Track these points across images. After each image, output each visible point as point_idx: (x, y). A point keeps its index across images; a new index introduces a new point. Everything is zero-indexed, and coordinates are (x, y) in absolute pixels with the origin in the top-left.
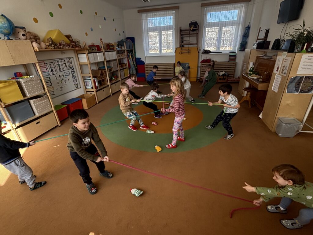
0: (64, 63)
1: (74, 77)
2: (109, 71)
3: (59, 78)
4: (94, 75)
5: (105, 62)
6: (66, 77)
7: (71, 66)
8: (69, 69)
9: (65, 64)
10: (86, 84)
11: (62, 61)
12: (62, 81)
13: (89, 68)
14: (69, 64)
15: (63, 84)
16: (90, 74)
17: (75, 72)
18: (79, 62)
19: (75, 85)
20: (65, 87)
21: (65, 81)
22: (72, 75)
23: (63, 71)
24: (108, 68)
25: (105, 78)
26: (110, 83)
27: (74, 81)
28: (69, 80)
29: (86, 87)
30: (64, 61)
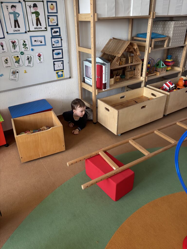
0: (33, 13)
2: (152, 46)
3: (13, 50)
4: (110, 52)
5: (151, 19)
6: (31, 48)
7: (54, 22)
8: (46, 30)
9: (34, 15)
10: (86, 71)
11: (28, 5)
12: (19, 57)
13: (91, 33)
14: (48, 16)
15: (20, 65)
16: (91, 49)
17: (61, 40)
18: (79, 14)
19: (55, 71)
20: (25, 73)
21: (29, 58)
22: (54, 45)
23: (26, 32)
24: (153, 39)
25: (138, 63)
26: (147, 76)
27: (54, 62)
28: (39, 57)
29: (84, 78)
30: (32, 7)
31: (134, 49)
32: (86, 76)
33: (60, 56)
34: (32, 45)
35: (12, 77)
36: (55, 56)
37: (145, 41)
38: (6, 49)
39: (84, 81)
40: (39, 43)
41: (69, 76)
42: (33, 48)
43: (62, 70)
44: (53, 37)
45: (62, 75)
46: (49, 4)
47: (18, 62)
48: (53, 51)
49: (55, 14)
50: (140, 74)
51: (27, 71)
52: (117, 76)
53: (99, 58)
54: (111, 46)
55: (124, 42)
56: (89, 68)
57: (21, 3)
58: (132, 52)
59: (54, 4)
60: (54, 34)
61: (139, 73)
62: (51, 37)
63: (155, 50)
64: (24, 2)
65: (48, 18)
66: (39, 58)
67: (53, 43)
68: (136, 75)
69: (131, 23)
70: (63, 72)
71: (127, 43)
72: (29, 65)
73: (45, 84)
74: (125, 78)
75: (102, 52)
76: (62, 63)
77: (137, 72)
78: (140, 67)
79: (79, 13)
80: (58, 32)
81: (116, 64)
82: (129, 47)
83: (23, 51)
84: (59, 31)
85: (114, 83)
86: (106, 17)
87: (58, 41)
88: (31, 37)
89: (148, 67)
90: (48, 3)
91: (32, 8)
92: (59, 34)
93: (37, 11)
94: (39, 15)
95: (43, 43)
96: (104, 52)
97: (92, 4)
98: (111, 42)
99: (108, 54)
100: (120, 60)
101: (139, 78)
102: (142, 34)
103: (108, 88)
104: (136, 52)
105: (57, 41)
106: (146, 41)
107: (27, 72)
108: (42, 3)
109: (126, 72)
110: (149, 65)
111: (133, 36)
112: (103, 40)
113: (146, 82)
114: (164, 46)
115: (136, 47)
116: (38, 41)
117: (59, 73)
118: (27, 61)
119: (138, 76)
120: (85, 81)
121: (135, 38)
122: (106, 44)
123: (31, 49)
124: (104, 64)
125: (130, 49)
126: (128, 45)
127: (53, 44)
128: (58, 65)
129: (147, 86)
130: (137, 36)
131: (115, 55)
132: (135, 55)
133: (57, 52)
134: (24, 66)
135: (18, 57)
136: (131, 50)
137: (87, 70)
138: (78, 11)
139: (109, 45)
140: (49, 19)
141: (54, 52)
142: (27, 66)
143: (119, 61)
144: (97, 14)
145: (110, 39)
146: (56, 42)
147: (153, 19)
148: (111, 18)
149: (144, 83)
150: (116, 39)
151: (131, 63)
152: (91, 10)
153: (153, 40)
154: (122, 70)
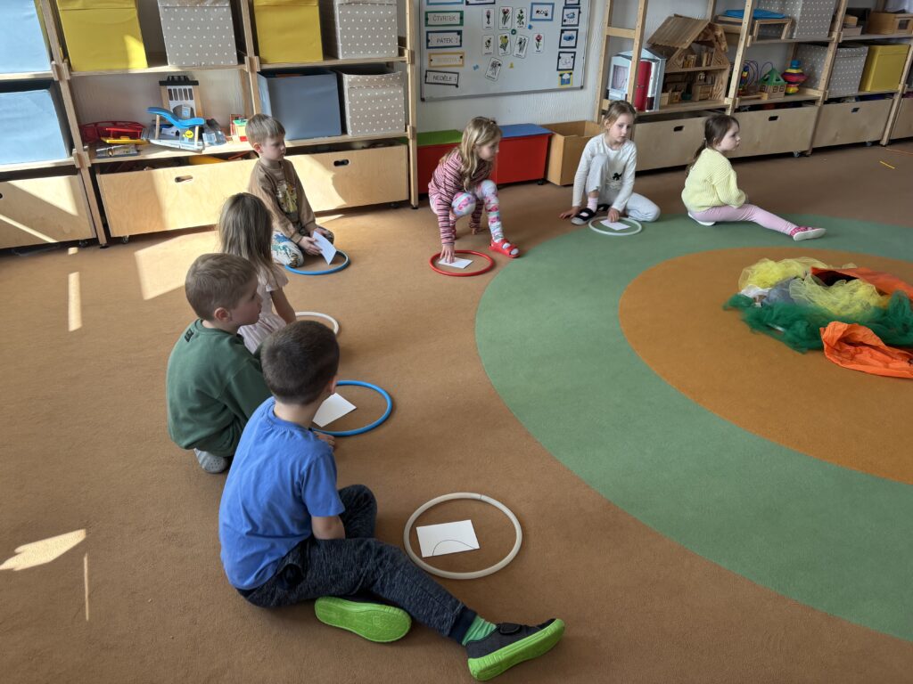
1: (567, 34)
2: (755, 33)
3: (501, 25)
4: (665, 42)
6: (529, 23)
10: (614, 75)
12: (508, 38)
15: (506, 52)
16: (635, 30)
17: (580, 12)
19: (558, 72)
21: (523, 41)
22: (565, 21)
24: (758, 19)
25: (722, 66)
26: (738, 97)
27: (560, 52)
28: (538, 40)
29: (608, 90)
31: (716, 36)
32: (613, 87)
33: (572, 43)
34: (532, 20)
35: (490, 73)
36: (564, 43)
37: (741, 24)
38: (492, 24)
39: (607, 97)
40: (543, 16)
41: (580, 86)
42: (532, 23)
43: (571, 71)
44: (566, 7)
45: (568, 81)
47: (504, 46)
48: (562, 31)
50: (723, 92)
51: (514, 65)
52: (674, 90)
53: (647, 48)
54: (668, 30)
55: (697, 22)
56: (625, 67)
58: (711, 44)
60: (568, 2)
61: (721, 91)
62: (564, 6)
63: (759, 42)
66: (536, 43)
68: (714, 94)
70: (571, 74)
71: (704, 24)
72: (520, 54)
74: (692, 98)
75: (649, 42)
76: (572, 57)
77: (719, 88)
78: (725, 77)
81: (676, 64)
82: (705, 31)
83: (516, 28)
85: (668, 103)
87: (574, 14)
88: (533, 4)
89: (741, 77)
92: (577, 3)
95: (549, 17)
96: (653, 43)
98: (669, 24)
99: (662, 44)
100: (686, 58)
101: (721, 99)
102: (735, 10)
103: (656, 109)
104: (720, 44)
105: (572, 15)
107: (513, 67)
109: (693, 87)
110: (745, 74)
111: (717, 14)
113: (735, 107)
114: (781, 36)
116: (542, 12)
117: (564, 76)
118: (518, 47)
119: (720, 95)
121: (721, 18)
122: (659, 27)
123: (528, 26)
124: (654, 60)
125: (708, 36)
126: (704, 28)
127: (564, 19)
128: (566, 60)
130: (727, 14)
131: (676, 47)
132: (716, 49)
134: (512, 54)
135: (506, 37)
136: (709, 39)
139: (666, 27)
141: (563, 35)
142: (517, 55)
143: (683, 58)
145: (669, 17)
146: (570, 16)
149: (732, 109)
150: (681, 17)
151: (707, 64)
153: (757, 21)
154: (687, 77)
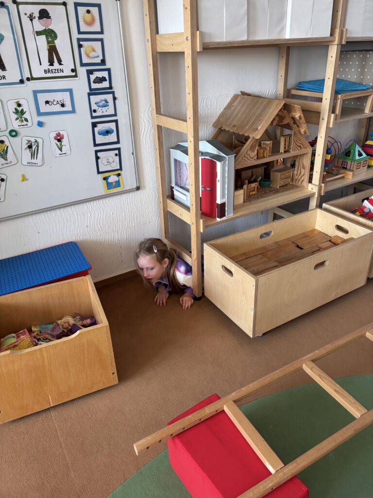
0: (39, 33)
2: (338, 111)
4: (234, 126)
5: (336, 46)
6: (37, 119)
7: (96, 55)
8: (76, 76)
9: (42, 40)
10: (176, 171)
11: (26, 14)
12: (7, 143)
13: (186, 82)
14: (79, 40)
15: (8, 162)
16: (186, 121)
17: (115, 99)
18: (157, 35)
19: (100, 175)
20: (23, 180)
21: (33, 144)
22: (95, 111)
23: (22, 82)
24: (340, 94)
25: (303, 151)
26: (323, 183)
27: (97, 152)
29: (172, 188)
30: (37, 18)
31: (293, 118)
32: (177, 184)
33: (113, 138)
37: (320, 100)
39: (172, 197)
41: (135, 186)
43: (118, 172)
44: (92, 92)
45: (117, 184)
46: (82, 10)
47: (3, 154)
48: (94, 125)
49: (98, 37)
50: (306, 177)
51: (27, 177)
52: (250, 182)
53: (208, 141)
54: (236, 112)
56: (184, 165)
57: (7, 8)
58: (288, 126)
59: (95, 10)
60: (94, 86)
61: (304, 175)
62: (89, 91)
63: (342, 120)
64: (15, 5)
65: (80, 46)
66: (57, 145)
67: (94, 107)
68: (296, 180)
69: (285, 57)
70: (119, 175)
71: (277, 105)
72: (34, 161)
73: (77, 206)
74: (271, 187)
75: (215, 125)
76: (116, 155)
77: (300, 173)
78: (307, 162)
79: (157, 33)
80: (106, 80)
81: (248, 156)
82: (281, 114)
83: (16, 127)
84: (107, 78)
85: (244, 202)
86: (224, 40)
87: (106, 101)
88: (35, 93)
89: (326, 160)
90: (79, 8)
91: (36, 21)
92: (108, 86)
93: (49, 29)
94: (56, 37)
95: (68, 107)
96: (220, 127)
97: (189, 8)
98: (236, 103)
99: (229, 131)
100: (260, 145)
101: (304, 186)
102: (310, 81)
103: (229, 214)
104: (298, 126)
105: (104, 102)
106: (322, 99)
107: (27, 180)
108: (63, 7)
109: (272, 174)
110: (329, 157)
111: (289, 87)
112: (217, 98)
113: (321, 196)
114: (364, 110)
115: (297, 114)
116: (55, 103)
117: (110, 178)
118: (27, 153)
119: (303, 181)
120: (175, 197)
121: (294, 92)
122: (224, 107)
123: (36, 123)
124: (219, 158)
125: (283, 119)
126: (279, 110)
127: (93, 109)
128: (108, 160)
129: (324, 205)
130: (300, 86)
131: (246, 135)
132: (295, 132)
133: (104, 129)
134: (20, 163)
135: (2, 142)
136: (285, 122)
137: (178, 171)
138: (154, 28)
139: (233, 108)
140: (82, 49)
141: (96, 129)
142: (28, 163)
143: (257, 147)
144: (202, 34)
145: (235, 95)
146: (101, 104)
147: (340, 46)
148: (238, 42)
149: (317, 198)
150: (249, 95)
151: (285, 152)
152: (185, 24)
153: (339, 96)
154: (263, 168)
